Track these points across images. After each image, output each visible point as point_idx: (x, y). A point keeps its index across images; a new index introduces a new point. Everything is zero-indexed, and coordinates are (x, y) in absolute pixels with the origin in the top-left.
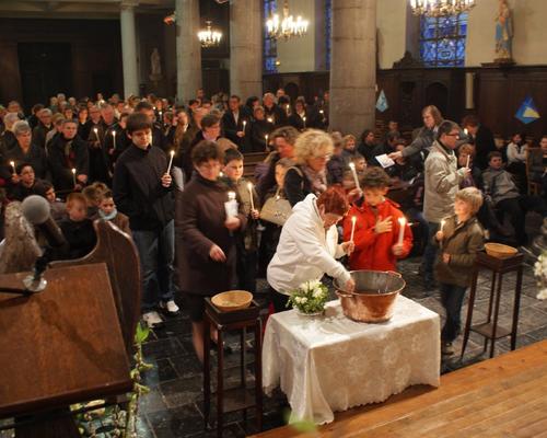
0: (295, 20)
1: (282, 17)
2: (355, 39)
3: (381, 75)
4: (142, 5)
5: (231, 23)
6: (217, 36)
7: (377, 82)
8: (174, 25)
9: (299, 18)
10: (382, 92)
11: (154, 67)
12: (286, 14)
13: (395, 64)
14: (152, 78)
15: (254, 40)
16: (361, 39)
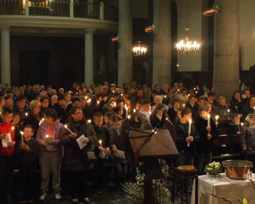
0: (192, 43)
1: (185, 42)
2: (227, 55)
3: (242, 74)
4: (98, 30)
5: (154, 43)
6: (144, 50)
7: (240, 78)
8: (117, 43)
9: (195, 42)
10: (243, 84)
11: (101, 66)
12: (187, 39)
13: (251, 68)
14: (100, 73)
15: (167, 53)
16: (231, 55)
